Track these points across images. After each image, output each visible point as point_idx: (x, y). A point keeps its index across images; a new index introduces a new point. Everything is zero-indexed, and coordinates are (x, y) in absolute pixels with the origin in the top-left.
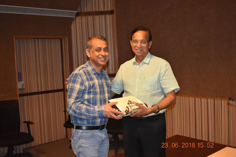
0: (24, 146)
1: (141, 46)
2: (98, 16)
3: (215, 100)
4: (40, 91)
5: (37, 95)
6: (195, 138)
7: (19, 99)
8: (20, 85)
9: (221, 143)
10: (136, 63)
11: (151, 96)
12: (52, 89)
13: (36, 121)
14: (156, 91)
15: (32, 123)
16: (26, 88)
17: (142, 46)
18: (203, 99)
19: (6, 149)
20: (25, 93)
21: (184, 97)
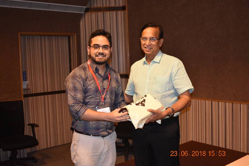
0: (28, 150)
1: (150, 44)
2: (109, 13)
3: (234, 104)
4: (46, 91)
5: (42, 96)
6: (211, 144)
7: (24, 100)
8: (24, 85)
10: (146, 62)
12: (59, 90)
13: (41, 124)
14: (167, 92)
15: (38, 126)
16: (31, 88)
17: (152, 44)
18: (220, 103)
19: (9, 153)
20: (29, 93)
21: (200, 100)
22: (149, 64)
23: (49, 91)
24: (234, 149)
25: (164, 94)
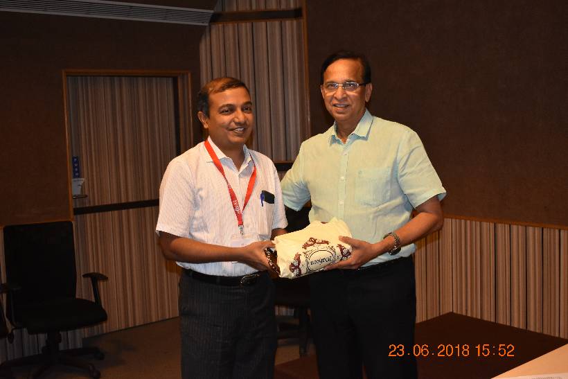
0: (85, 332)
2: (264, 23)
3: (545, 230)
4: (123, 201)
5: (116, 212)
6: (493, 320)
7: (75, 221)
8: (76, 187)
9: (557, 335)
10: (337, 138)
11: (377, 216)
13: (114, 274)
14: (388, 203)
15: (105, 278)
16: (91, 195)
17: (348, 96)
18: (514, 228)
19: (43, 337)
20: (87, 206)
21: (468, 222)
22: (345, 142)
23: (130, 200)
24: (545, 332)
25: (380, 207)
